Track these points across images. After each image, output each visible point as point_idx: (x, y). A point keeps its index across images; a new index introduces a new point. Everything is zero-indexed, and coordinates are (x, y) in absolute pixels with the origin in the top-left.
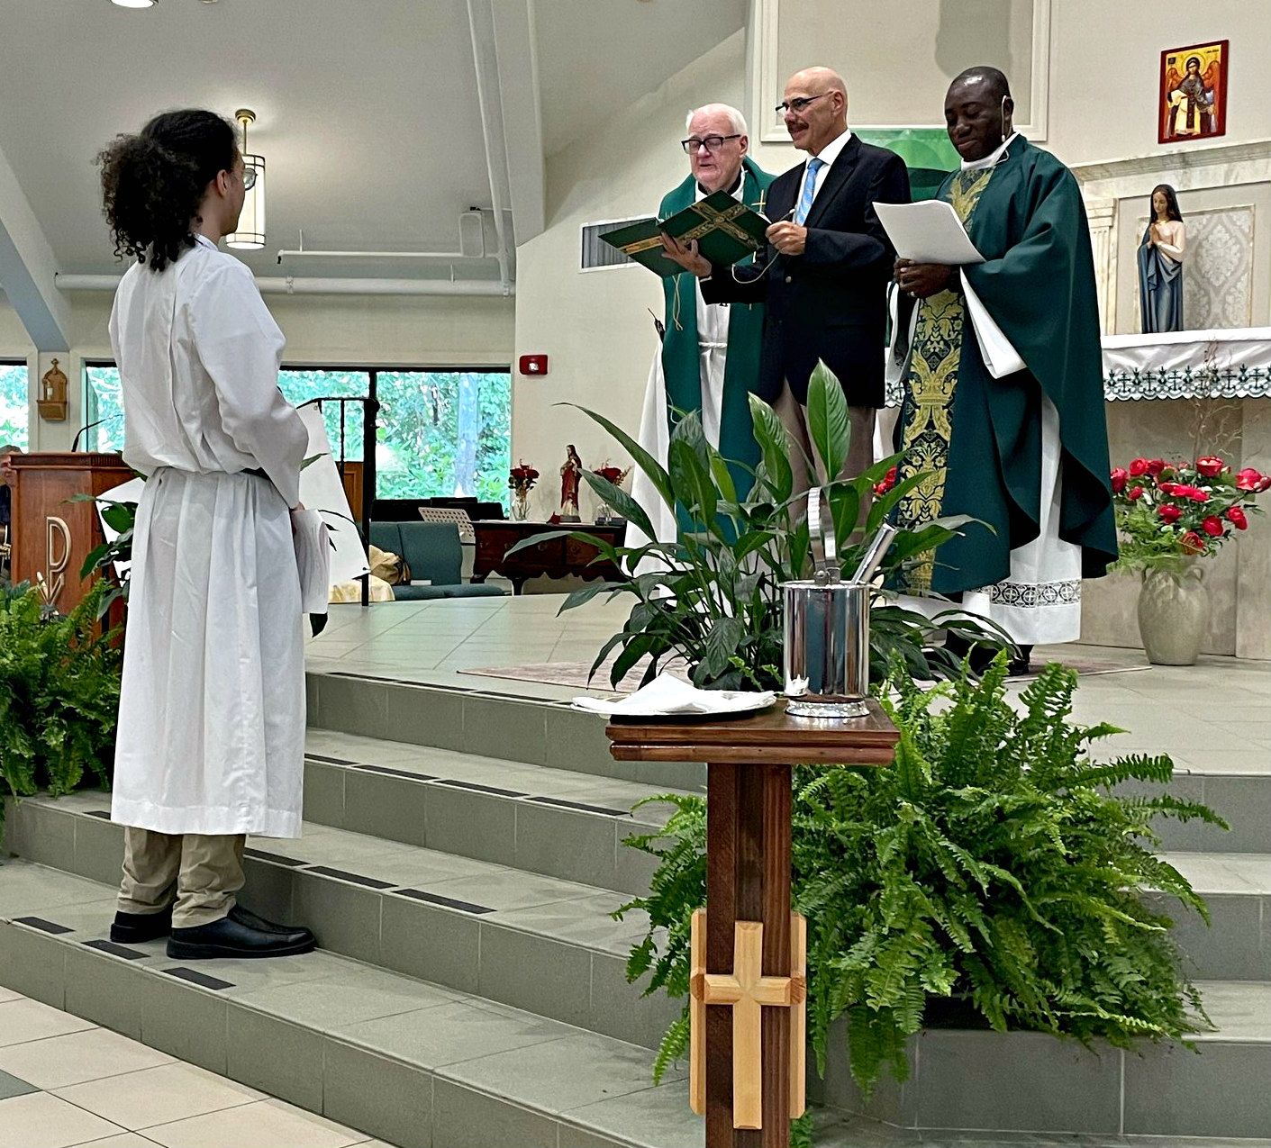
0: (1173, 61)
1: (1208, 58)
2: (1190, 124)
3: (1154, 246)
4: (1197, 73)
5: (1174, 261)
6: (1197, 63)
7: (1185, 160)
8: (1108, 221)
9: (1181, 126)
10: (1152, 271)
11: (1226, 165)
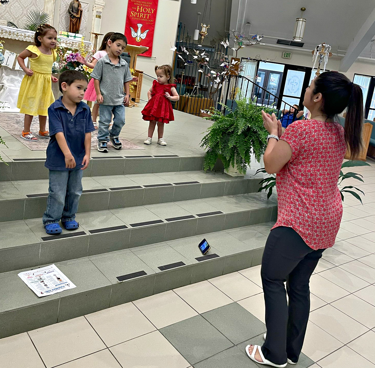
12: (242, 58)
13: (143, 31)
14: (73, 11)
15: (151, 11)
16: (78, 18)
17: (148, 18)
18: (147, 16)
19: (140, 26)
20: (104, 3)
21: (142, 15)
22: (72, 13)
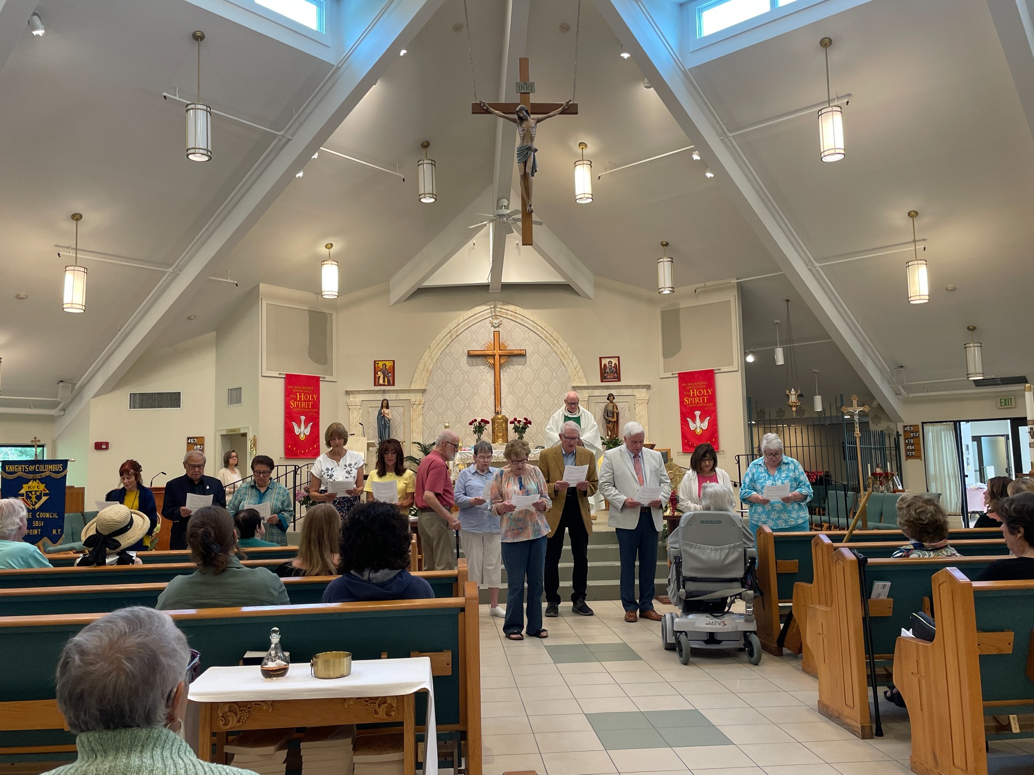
0: (378, 364)
1: (389, 364)
2: (384, 381)
3: (384, 416)
4: (386, 368)
5: (389, 420)
6: (386, 365)
7: (384, 392)
8: (359, 407)
9: (381, 382)
10: (383, 423)
11: (396, 394)
12: (923, 423)
13: (702, 419)
14: (608, 416)
15: (707, 392)
16: (615, 422)
17: (706, 402)
18: (703, 400)
19: (698, 413)
20: (648, 396)
21: (697, 399)
22: (607, 418)
